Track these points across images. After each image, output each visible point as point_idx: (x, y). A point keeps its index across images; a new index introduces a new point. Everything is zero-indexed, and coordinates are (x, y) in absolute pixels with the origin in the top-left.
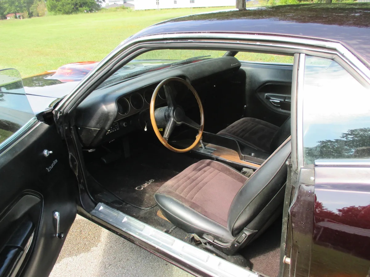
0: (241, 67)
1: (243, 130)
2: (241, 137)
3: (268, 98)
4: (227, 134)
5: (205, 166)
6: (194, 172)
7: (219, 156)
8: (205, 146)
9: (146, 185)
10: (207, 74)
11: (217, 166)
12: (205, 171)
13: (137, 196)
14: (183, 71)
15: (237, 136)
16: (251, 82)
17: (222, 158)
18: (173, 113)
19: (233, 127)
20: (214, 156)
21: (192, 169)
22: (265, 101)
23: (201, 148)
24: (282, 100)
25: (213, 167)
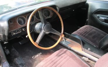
0: (87, 2)
1: (85, 32)
2: (84, 36)
3: (98, 17)
4: (77, 34)
5: (63, 53)
6: (56, 57)
7: (71, 47)
8: (65, 40)
9: (37, 56)
10: (69, 5)
11: (69, 54)
12: (62, 57)
13: (31, 62)
14: (56, 3)
15: (82, 35)
16: (91, 9)
17: (72, 48)
18: (44, 27)
19: (80, 30)
20: (69, 47)
21: (56, 55)
22: (97, 18)
23: (64, 41)
24: (106, 18)
25: (67, 54)
